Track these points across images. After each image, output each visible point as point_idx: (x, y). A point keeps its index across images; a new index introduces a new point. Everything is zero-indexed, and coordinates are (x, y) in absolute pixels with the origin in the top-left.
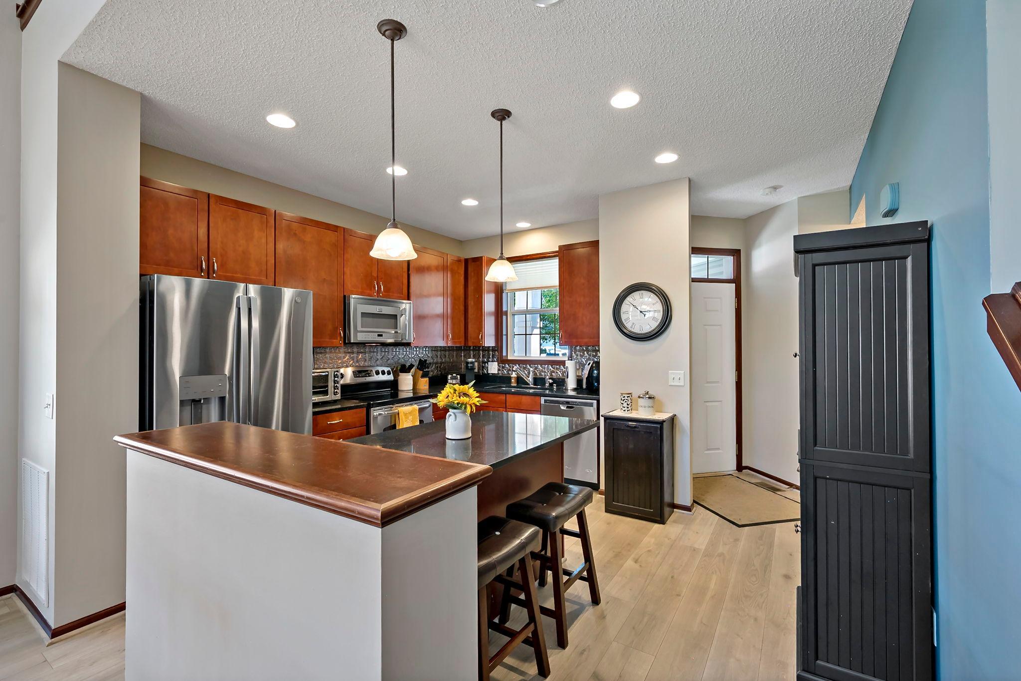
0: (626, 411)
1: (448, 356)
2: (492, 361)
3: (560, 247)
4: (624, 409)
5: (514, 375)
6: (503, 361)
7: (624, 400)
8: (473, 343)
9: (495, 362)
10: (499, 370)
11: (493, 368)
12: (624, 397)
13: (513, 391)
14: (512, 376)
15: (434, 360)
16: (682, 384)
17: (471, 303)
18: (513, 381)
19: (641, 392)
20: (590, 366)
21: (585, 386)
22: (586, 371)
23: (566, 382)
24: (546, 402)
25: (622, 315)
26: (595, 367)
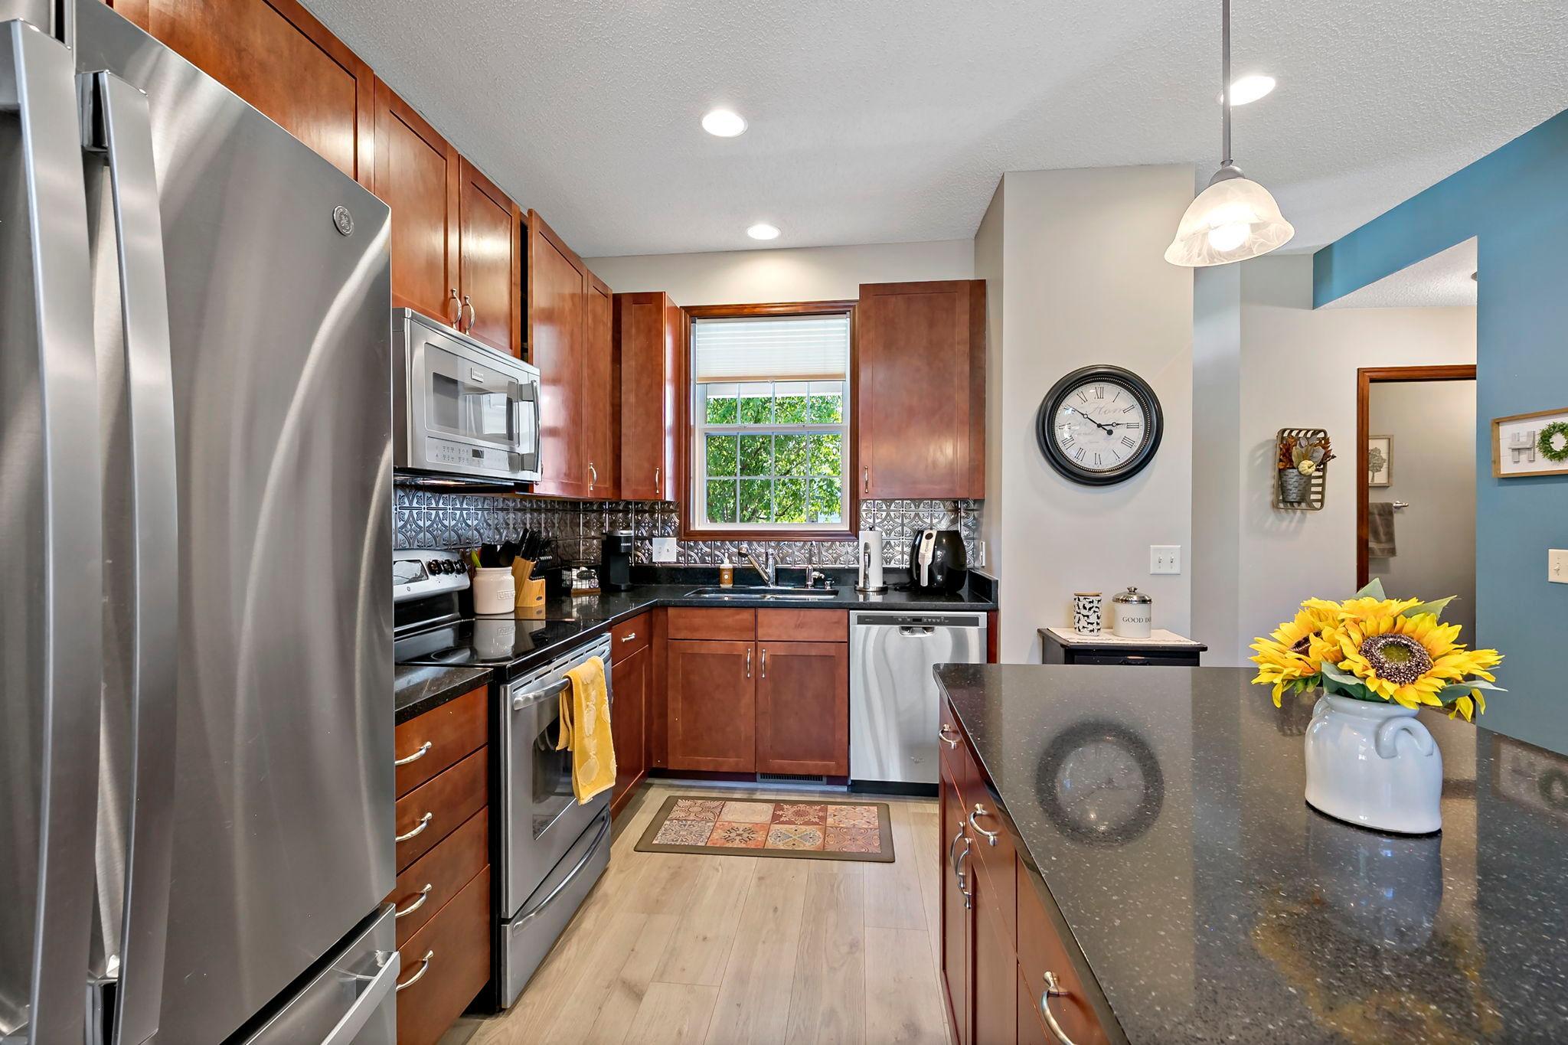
0: (1096, 631)
1: (545, 524)
2: (663, 536)
3: (864, 288)
4: (1091, 627)
5: (727, 565)
6: (686, 535)
7: (1090, 609)
8: (635, 491)
9: (669, 536)
10: (679, 554)
11: (665, 551)
12: (1092, 602)
13: (726, 599)
14: (722, 566)
15: (501, 534)
16: (1176, 570)
17: (629, 398)
18: (726, 577)
19: (1122, 590)
20: (933, 540)
21: (925, 582)
22: (927, 550)
23: (866, 577)
24: (862, 620)
25: (1058, 432)
26: (938, 543)
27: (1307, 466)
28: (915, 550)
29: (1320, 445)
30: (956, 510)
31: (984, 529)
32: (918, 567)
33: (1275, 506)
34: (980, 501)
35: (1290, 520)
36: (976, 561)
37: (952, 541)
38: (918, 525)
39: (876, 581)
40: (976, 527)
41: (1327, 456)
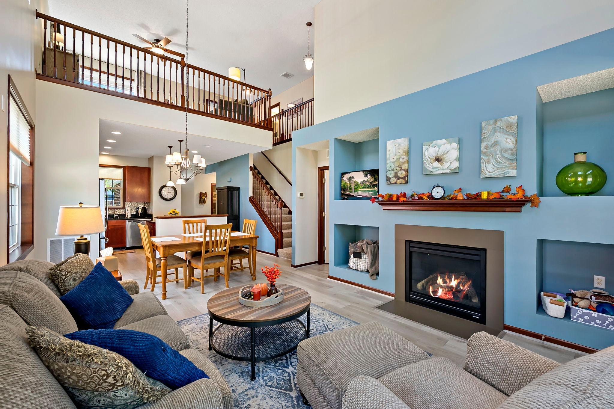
20: (141, 209)
21: (140, 216)
22: (140, 211)
23: (127, 216)
24: (128, 221)
25: (162, 193)
26: (142, 210)
27: (203, 198)
28: (137, 211)
29: (205, 194)
30: (145, 204)
31: (150, 207)
32: (138, 213)
33: (200, 203)
34: (150, 202)
35: (202, 205)
36: (149, 212)
37: (144, 209)
38: (138, 206)
39: (129, 216)
40: (149, 207)
41: (206, 196)
